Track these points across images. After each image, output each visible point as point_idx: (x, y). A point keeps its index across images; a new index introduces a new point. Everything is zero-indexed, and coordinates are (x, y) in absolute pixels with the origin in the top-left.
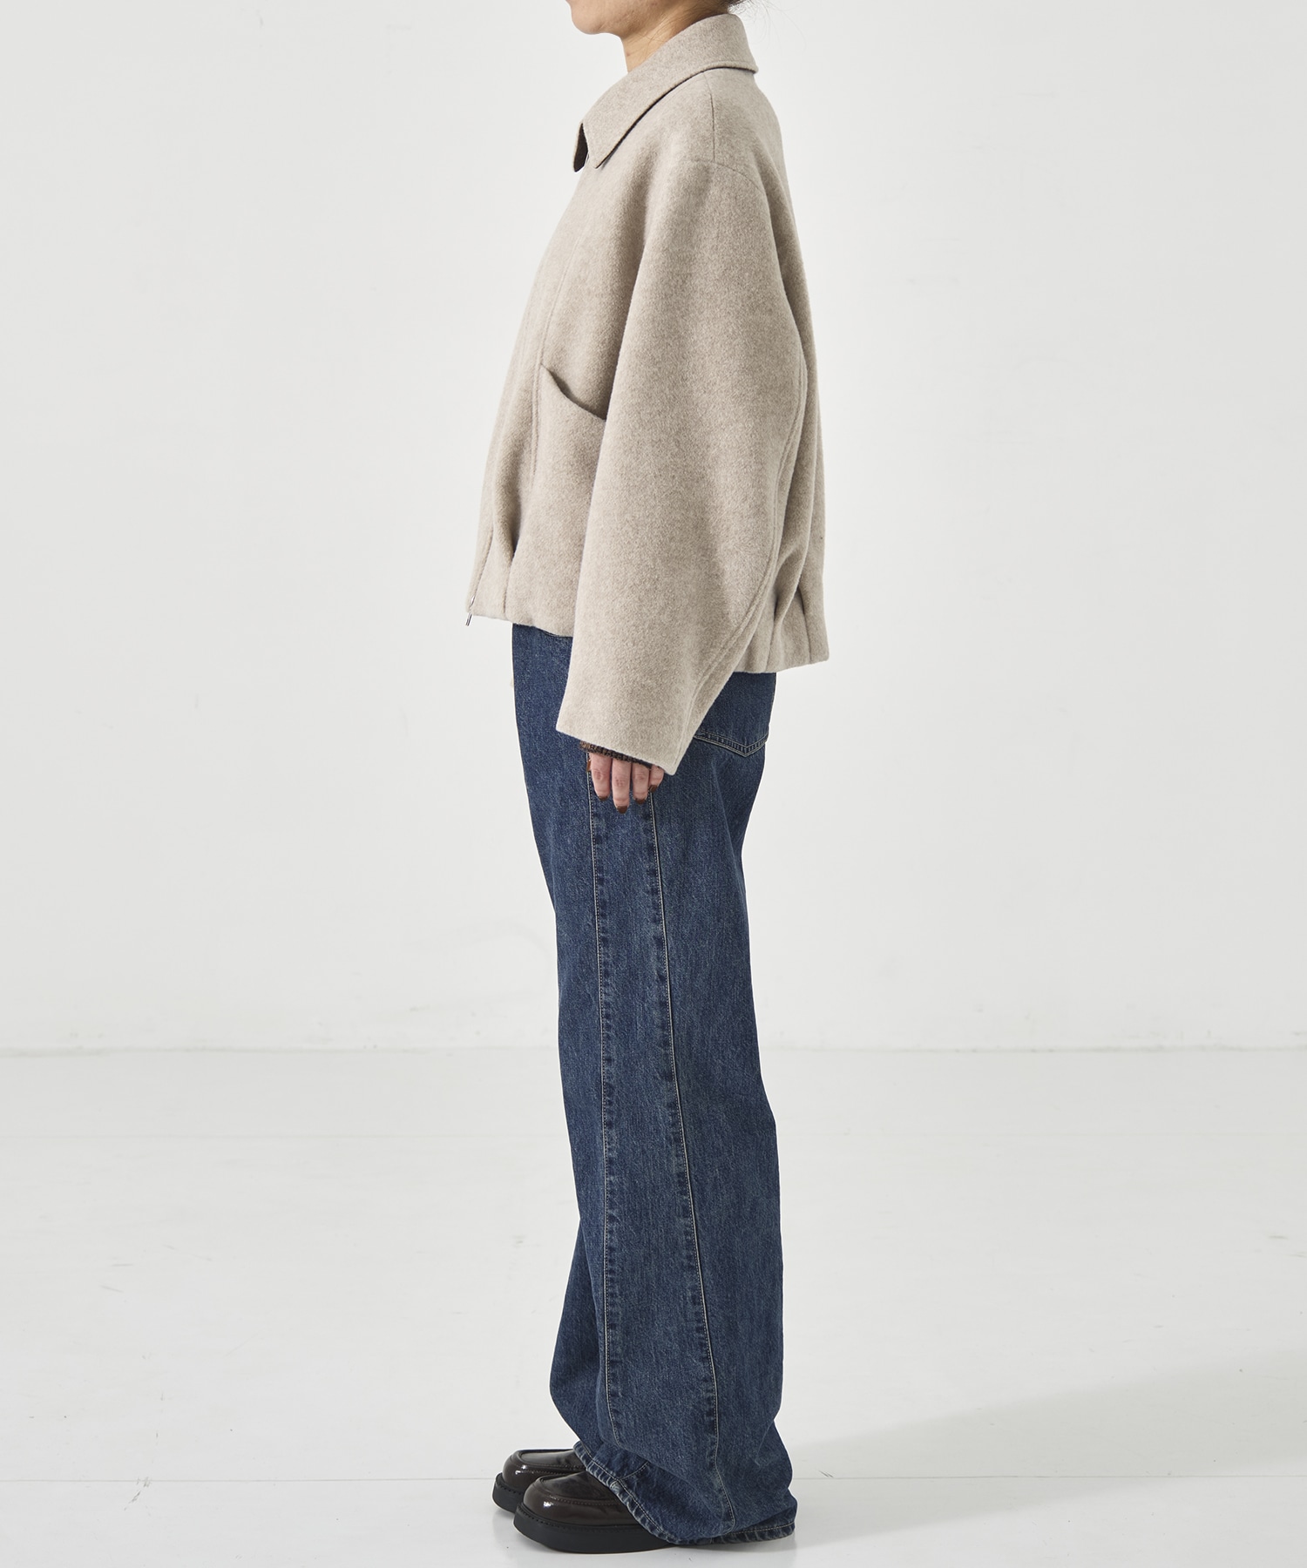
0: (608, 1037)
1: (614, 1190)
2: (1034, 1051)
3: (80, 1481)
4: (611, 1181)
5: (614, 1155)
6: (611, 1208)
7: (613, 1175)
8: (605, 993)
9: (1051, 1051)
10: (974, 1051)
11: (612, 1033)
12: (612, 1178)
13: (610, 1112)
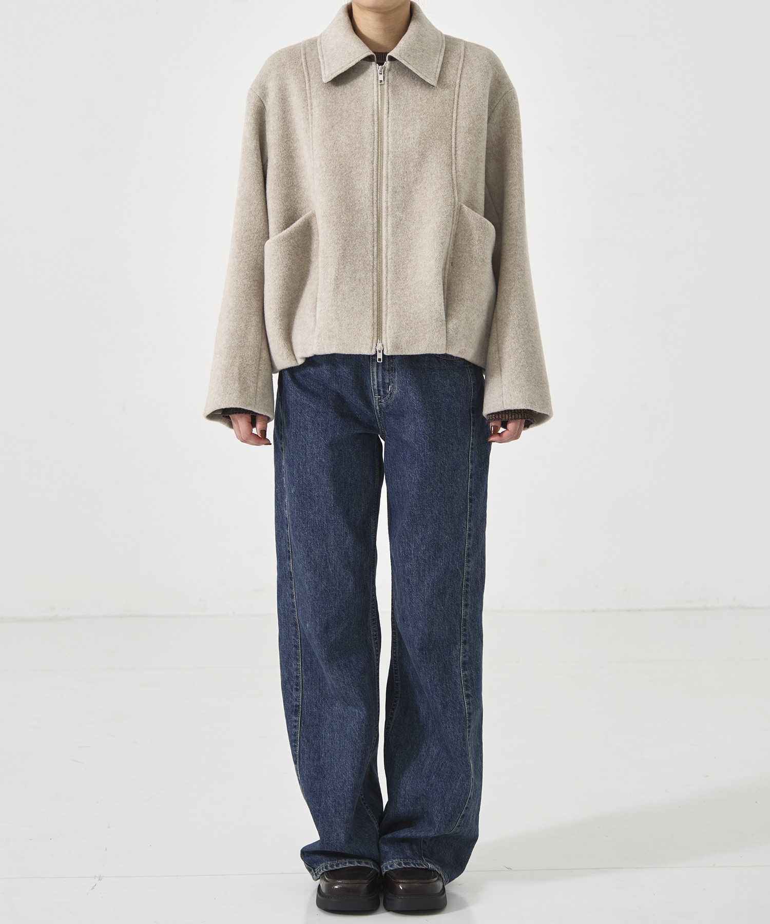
0: (467, 592)
1: (468, 679)
2: (629, 611)
3: (60, 878)
4: (465, 675)
5: (467, 659)
6: (467, 690)
7: (467, 670)
8: (468, 566)
9: (640, 610)
10: (593, 611)
11: (469, 589)
12: (466, 672)
13: (465, 635)
